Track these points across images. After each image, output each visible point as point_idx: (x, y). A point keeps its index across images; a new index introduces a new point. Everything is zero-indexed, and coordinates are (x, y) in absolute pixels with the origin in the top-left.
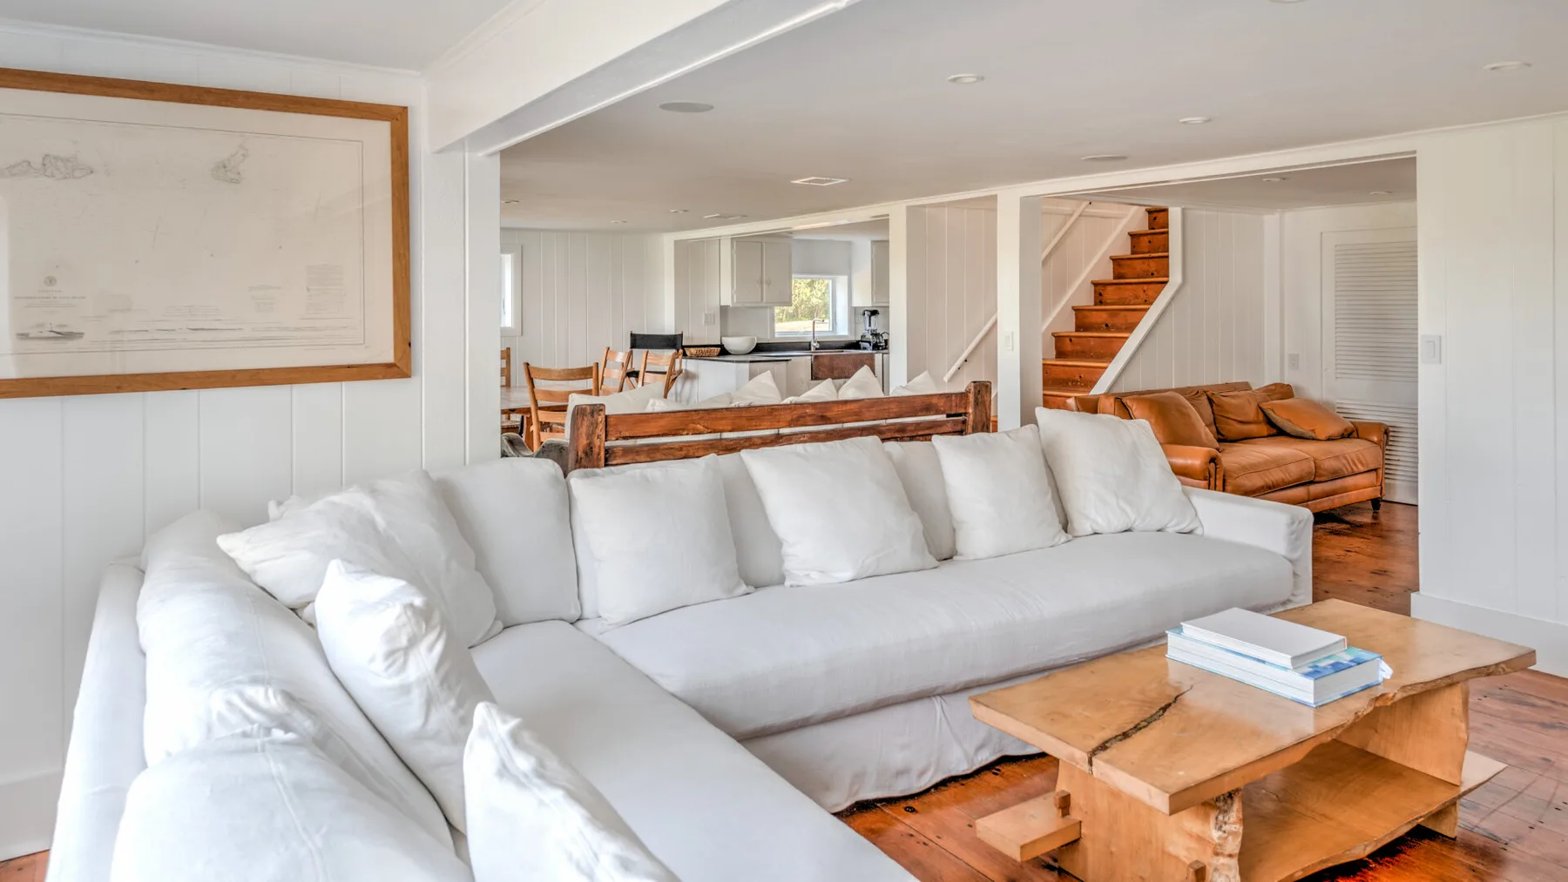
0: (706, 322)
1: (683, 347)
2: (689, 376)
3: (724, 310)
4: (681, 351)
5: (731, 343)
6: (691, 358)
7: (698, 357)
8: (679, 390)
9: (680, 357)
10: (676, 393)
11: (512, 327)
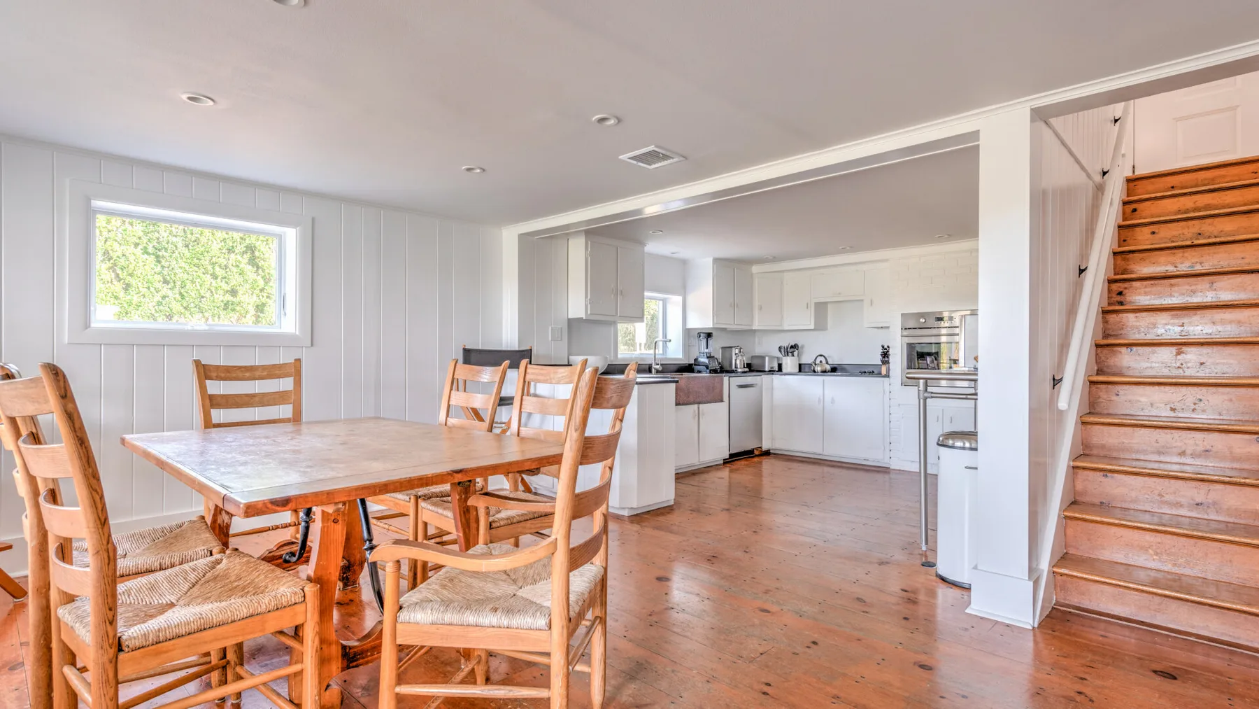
0: (553, 337)
11: (297, 333)
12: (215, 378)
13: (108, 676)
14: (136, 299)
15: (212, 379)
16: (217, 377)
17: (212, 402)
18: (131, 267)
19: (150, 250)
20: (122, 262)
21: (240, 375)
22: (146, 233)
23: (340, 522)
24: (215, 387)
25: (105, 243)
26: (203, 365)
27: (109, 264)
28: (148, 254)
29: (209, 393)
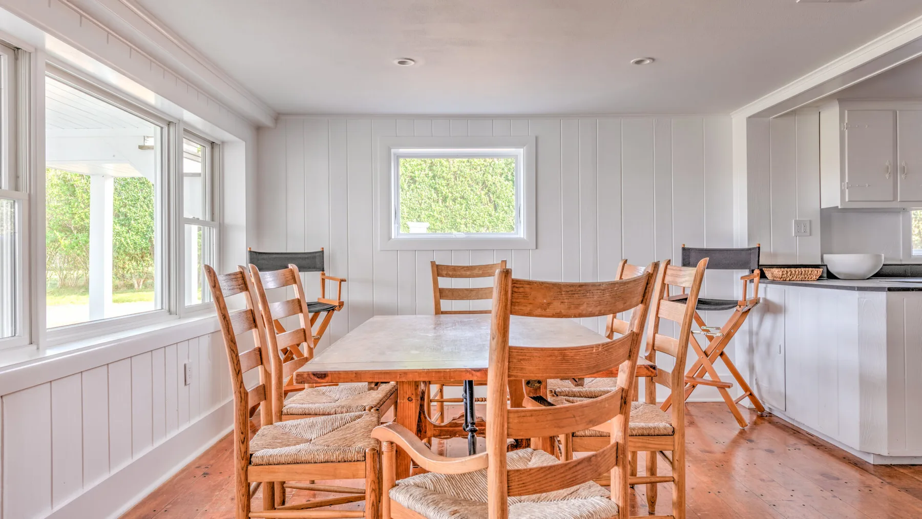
0: (798, 232)
1: (761, 267)
2: (770, 308)
3: (827, 216)
4: (757, 272)
5: (839, 262)
6: (773, 282)
7: (783, 281)
8: (755, 328)
9: (756, 279)
10: (751, 333)
11: (525, 238)
12: (445, 275)
13: (241, 478)
14: (501, 215)
15: (443, 276)
16: (446, 274)
17: (441, 294)
18: (498, 191)
19: (510, 177)
20: (493, 188)
21: (464, 273)
22: (507, 165)
23: (414, 401)
24: (444, 282)
25: (483, 176)
26: (437, 266)
27: (486, 191)
28: (508, 180)
29: (439, 287)
